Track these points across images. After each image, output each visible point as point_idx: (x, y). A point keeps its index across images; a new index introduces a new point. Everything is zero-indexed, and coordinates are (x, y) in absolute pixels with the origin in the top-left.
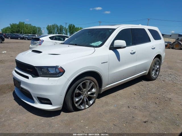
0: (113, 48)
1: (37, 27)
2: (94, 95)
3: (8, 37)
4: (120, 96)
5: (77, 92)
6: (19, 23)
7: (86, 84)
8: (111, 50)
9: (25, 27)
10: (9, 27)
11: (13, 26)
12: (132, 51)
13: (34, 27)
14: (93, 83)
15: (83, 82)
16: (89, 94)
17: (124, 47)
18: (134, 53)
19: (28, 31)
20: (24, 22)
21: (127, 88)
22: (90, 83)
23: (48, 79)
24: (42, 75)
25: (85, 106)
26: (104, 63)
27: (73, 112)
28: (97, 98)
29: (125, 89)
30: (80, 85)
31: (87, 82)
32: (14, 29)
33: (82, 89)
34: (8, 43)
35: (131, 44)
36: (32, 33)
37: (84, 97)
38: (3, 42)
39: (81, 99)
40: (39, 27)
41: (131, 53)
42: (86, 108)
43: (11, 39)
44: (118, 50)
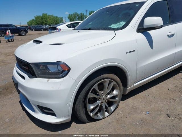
0: (142, 29)
1: (59, 17)
2: (116, 98)
3: (33, 29)
4: (153, 96)
5: (92, 96)
6: (42, 15)
7: (104, 84)
8: (140, 33)
9: (48, 18)
10: (34, 19)
11: (37, 18)
12: (169, 32)
13: (56, 17)
14: (114, 83)
15: (99, 82)
16: (109, 98)
17: (160, 27)
18: (173, 35)
19: (51, 22)
20: (47, 14)
21: (161, 83)
22: (110, 83)
23: (48, 81)
24: (39, 75)
25: (104, 114)
26: (130, 52)
27: (88, 123)
28: (121, 101)
29: (158, 85)
30: (96, 86)
31: (105, 81)
32: (38, 21)
33: (98, 93)
34: (31, 35)
35: (168, 22)
36: (54, 23)
37: (102, 102)
38: (26, 34)
39: (97, 106)
40: (61, 17)
41: (169, 36)
42: (106, 117)
43: (35, 31)
44: (150, 32)
